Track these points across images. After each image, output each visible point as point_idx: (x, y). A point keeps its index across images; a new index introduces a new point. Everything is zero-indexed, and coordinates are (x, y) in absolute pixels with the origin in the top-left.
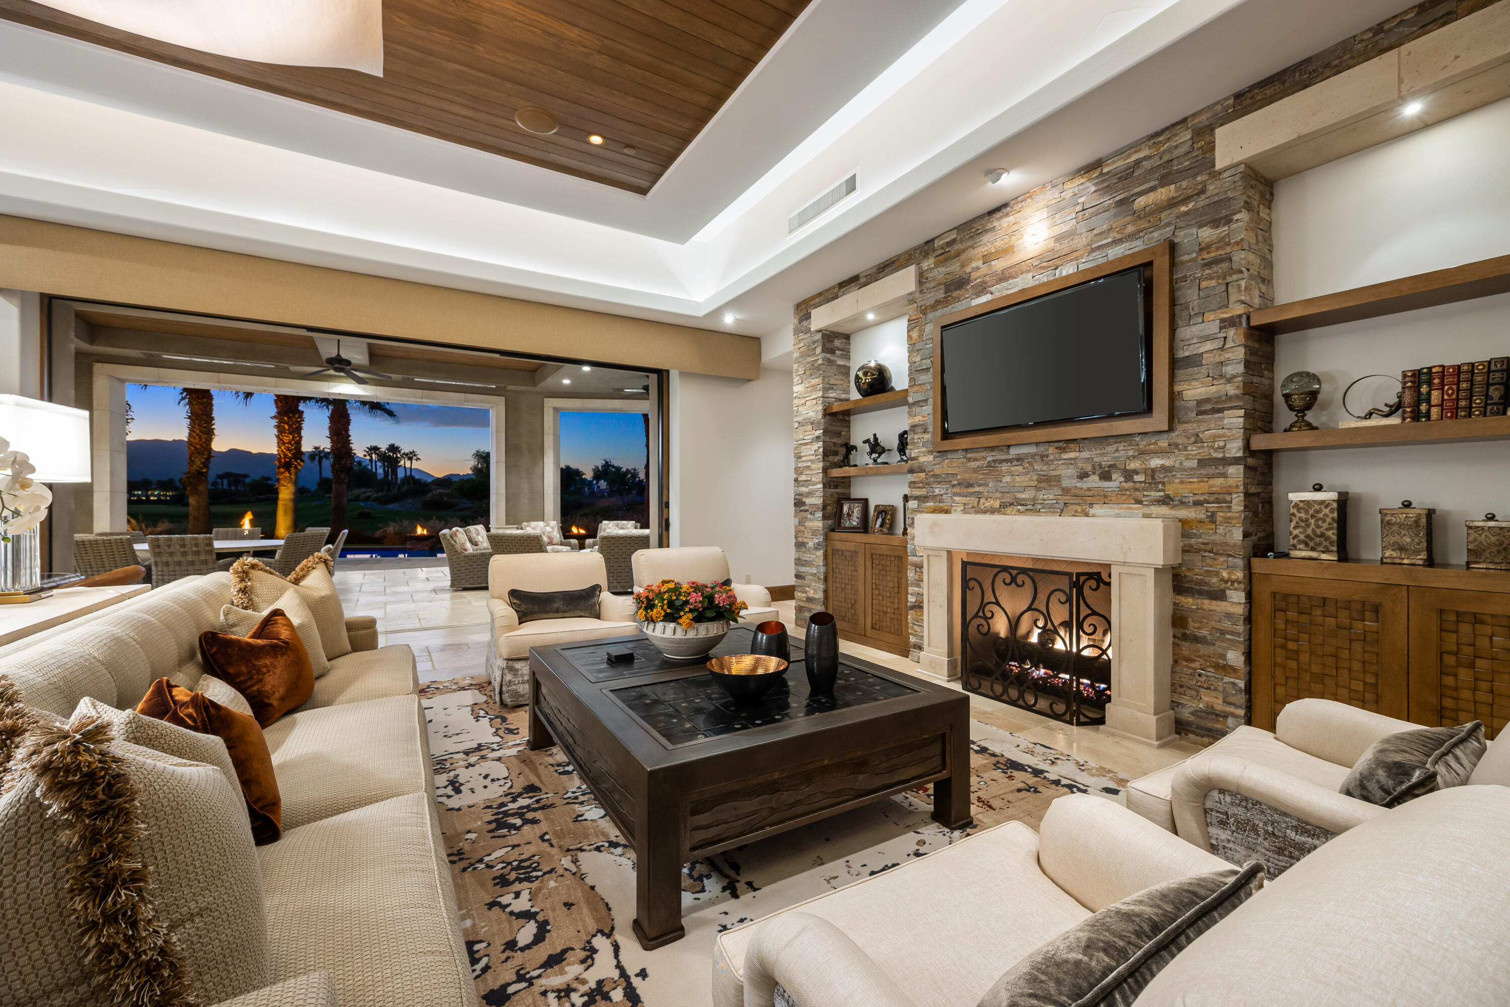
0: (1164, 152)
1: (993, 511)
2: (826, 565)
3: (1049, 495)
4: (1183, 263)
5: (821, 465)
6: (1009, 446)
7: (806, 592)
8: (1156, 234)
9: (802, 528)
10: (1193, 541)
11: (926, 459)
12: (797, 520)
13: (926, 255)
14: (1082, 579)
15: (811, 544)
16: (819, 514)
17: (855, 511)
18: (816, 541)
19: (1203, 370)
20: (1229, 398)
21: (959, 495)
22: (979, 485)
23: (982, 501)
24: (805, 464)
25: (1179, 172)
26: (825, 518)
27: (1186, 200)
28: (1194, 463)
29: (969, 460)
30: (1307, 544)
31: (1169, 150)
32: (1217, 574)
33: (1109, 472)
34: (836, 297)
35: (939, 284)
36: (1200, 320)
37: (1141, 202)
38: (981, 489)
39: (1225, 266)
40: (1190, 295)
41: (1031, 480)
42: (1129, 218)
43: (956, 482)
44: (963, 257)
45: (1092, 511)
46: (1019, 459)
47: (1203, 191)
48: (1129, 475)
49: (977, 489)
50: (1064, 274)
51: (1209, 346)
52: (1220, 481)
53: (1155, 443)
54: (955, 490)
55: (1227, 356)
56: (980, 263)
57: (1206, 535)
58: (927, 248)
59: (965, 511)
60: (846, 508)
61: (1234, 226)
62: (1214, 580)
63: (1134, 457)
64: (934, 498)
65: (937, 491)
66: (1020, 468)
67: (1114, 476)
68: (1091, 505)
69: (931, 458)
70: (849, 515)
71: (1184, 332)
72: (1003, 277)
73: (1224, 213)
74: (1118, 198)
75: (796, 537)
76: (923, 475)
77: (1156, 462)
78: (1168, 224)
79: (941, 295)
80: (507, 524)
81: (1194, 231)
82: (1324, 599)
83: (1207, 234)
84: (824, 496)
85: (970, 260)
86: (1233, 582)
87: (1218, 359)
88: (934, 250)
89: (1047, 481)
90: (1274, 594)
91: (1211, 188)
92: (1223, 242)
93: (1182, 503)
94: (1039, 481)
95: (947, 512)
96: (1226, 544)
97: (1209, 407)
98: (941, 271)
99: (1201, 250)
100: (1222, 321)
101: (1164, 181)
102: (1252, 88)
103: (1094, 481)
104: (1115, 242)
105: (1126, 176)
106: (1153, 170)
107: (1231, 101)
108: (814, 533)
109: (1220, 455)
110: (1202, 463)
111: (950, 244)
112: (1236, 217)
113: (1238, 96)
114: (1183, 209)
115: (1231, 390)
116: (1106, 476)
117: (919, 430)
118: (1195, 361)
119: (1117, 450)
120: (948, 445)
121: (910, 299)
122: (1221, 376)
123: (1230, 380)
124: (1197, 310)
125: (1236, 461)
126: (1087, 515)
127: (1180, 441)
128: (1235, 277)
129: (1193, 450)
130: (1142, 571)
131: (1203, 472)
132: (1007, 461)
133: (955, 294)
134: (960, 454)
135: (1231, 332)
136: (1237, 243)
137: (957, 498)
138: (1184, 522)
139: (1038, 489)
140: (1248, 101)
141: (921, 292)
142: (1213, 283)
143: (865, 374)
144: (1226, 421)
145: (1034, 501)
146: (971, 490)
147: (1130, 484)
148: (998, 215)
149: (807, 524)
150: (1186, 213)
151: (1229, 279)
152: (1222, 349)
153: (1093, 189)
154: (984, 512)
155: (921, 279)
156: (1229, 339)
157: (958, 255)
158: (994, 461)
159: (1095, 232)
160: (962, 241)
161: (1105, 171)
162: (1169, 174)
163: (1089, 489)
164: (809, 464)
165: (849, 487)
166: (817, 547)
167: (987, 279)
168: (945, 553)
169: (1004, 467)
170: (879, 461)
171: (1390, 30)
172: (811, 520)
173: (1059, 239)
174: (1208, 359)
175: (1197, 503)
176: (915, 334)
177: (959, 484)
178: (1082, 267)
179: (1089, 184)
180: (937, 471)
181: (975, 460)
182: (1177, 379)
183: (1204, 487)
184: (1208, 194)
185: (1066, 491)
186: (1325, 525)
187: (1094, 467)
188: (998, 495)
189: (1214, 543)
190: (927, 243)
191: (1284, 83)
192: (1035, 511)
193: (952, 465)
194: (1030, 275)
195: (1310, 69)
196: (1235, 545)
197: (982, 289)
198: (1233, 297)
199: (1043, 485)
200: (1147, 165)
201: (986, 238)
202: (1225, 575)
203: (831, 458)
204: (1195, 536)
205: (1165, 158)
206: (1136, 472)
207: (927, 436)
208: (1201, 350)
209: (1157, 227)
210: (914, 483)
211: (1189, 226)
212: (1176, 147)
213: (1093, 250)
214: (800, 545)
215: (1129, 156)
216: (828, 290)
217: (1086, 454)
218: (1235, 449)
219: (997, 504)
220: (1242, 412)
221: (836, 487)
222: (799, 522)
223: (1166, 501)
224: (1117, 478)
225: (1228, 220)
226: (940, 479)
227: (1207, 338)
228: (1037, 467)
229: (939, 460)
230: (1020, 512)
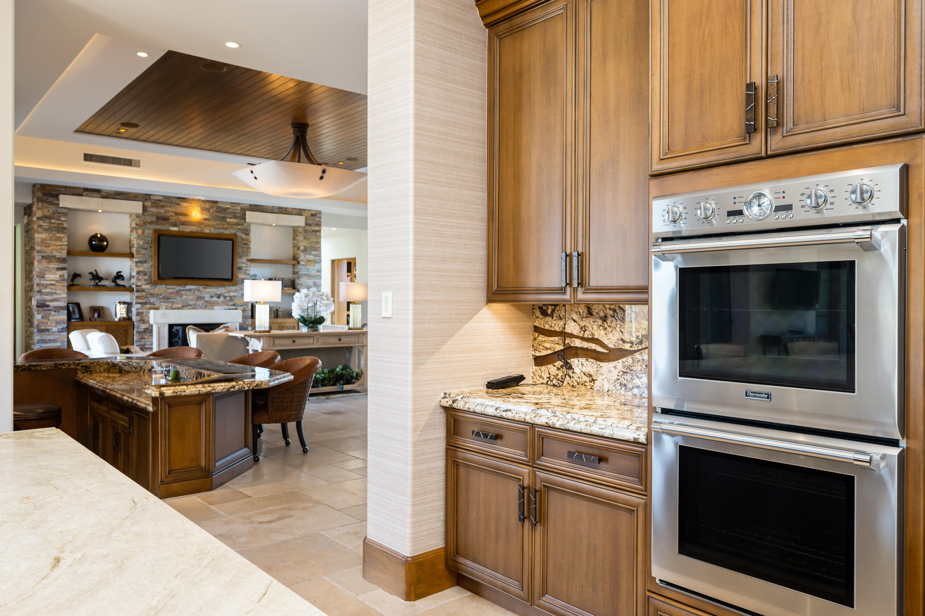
0: (233, 209)
1: (178, 308)
3: (200, 303)
4: (239, 241)
6: (185, 285)
8: (232, 231)
9: (44, 320)
11: (146, 287)
13: (146, 200)
15: (55, 330)
16: (63, 312)
18: (60, 327)
19: (243, 271)
21: (163, 302)
23: (174, 305)
24: (49, 282)
25: (237, 216)
27: (239, 225)
28: (241, 295)
29: (168, 289)
31: (236, 210)
34: (79, 195)
35: (153, 215)
36: (242, 258)
37: (228, 220)
38: (174, 300)
39: (247, 246)
40: (240, 251)
41: (194, 297)
43: (161, 297)
44: (166, 209)
45: (214, 308)
46: (189, 290)
47: (243, 225)
48: (225, 297)
49: (172, 300)
51: (244, 265)
53: (232, 289)
54: (161, 300)
56: (174, 214)
59: (166, 309)
61: (249, 237)
63: (226, 292)
64: (150, 303)
65: (152, 300)
66: (190, 293)
68: (214, 306)
69: (148, 286)
70: (74, 312)
71: (239, 260)
72: (184, 223)
73: (247, 232)
74: (223, 216)
76: (144, 293)
77: (232, 294)
78: (235, 230)
79: (154, 219)
81: (241, 234)
83: (243, 236)
84: (67, 301)
85: (169, 211)
87: (246, 269)
88: (150, 199)
89: (200, 298)
91: (245, 224)
92: (247, 240)
93: (238, 306)
94: (197, 298)
95: (157, 309)
98: (154, 210)
99: (242, 240)
100: (247, 259)
101: (235, 217)
102: (254, 206)
103: (215, 299)
104: (221, 228)
105: (225, 210)
106: (231, 213)
108: (58, 323)
111: (160, 200)
113: (250, 206)
114: (239, 227)
115: (248, 277)
116: (219, 297)
117: (141, 274)
118: (241, 268)
119: (222, 290)
120: (161, 282)
121: (138, 216)
122: (247, 273)
124: (241, 255)
126: (212, 309)
128: (249, 249)
129: (241, 292)
132: (185, 290)
133: (162, 222)
134: (165, 286)
135: (249, 263)
136: (250, 241)
137: (162, 304)
139: (196, 300)
141: (143, 214)
142: (245, 249)
145: (195, 305)
146: (169, 300)
147: (225, 300)
148: (182, 200)
149: (51, 318)
150: (239, 229)
152: (246, 266)
153: (215, 209)
154: (175, 309)
155: (144, 208)
157: (163, 207)
158: (180, 290)
159: (216, 222)
160: (165, 202)
161: (219, 205)
163: (214, 301)
164: (54, 282)
166: (62, 330)
167: (177, 222)
168: (167, 325)
169: (184, 292)
170: (99, 284)
171: (275, 209)
172: (54, 315)
173: (205, 219)
174: (244, 268)
175: (241, 306)
176: (140, 232)
177: (163, 298)
178: (212, 232)
179: (214, 207)
180: (152, 292)
181: (171, 289)
182: (237, 272)
185: (206, 302)
187: (215, 294)
188: (181, 302)
189: (245, 316)
190: (146, 194)
191: (258, 208)
192: (195, 308)
193: (160, 290)
194: (195, 227)
196: (249, 316)
197: (175, 225)
199: (199, 299)
200: (230, 210)
201: (176, 206)
206: (227, 297)
207: (146, 277)
208: (242, 266)
209: (232, 229)
210: (139, 297)
211: (240, 232)
213: (215, 228)
215: (225, 205)
216: (73, 187)
217: (212, 290)
219: (181, 306)
222: (43, 317)
224: (222, 298)
226: (152, 295)
227: (244, 263)
228: (196, 293)
229: (153, 288)
230: (190, 309)
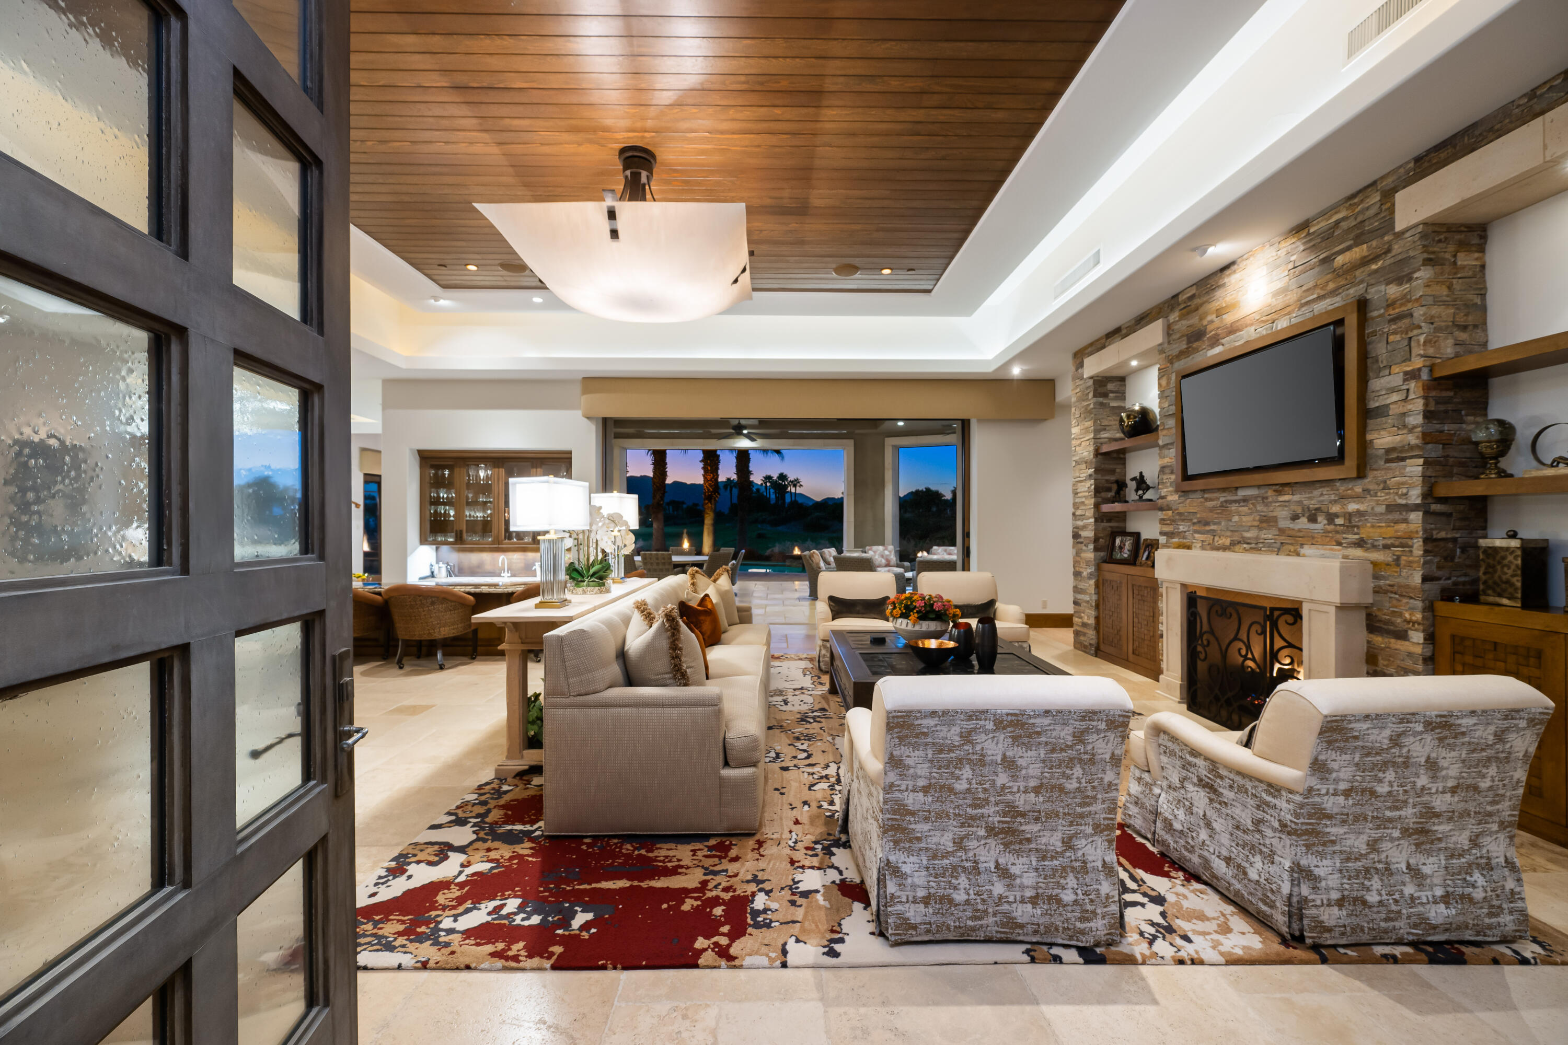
0: (1359, 213)
1: (1224, 548)
2: (1097, 593)
3: (1268, 535)
4: (1373, 318)
5: (1093, 501)
6: (1237, 488)
7: (1081, 618)
8: (1352, 291)
9: (1078, 559)
10: (1382, 582)
11: (1173, 498)
12: (1075, 551)
13: (1172, 309)
14: (1276, 613)
15: (1085, 574)
16: (1091, 546)
17: (1127, 544)
18: (1089, 571)
19: (1390, 421)
20: (1411, 448)
21: (1199, 532)
22: (1215, 524)
23: (1216, 538)
24: (1081, 500)
25: (1370, 232)
26: (1096, 549)
27: (1375, 259)
28: (1381, 509)
29: (1207, 500)
30: (1494, 591)
31: (1362, 212)
32: (1401, 615)
33: (1315, 515)
34: (1103, 347)
35: (1183, 336)
36: (1387, 372)
37: (1340, 260)
38: (1215, 527)
39: (1406, 321)
40: (1380, 350)
41: (1254, 520)
42: (1330, 276)
43: (1195, 521)
44: (1201, 311)
45: (1302, 551)
46: (1245, 500)
47: (1389, 251)
48: (1331, 518)
49: (1213, 527)
50: (1279, 328)
51: (1395, 397)
52: (1403, 526)
53: (1352, 489)
54: (1196, 527)
55: (1410, 407)
56: (1214, 317)
57: (1392, 578)
58: (1173, 302)
59: (1203, 548)
60: (1118, 541)
61: (1414, 283)
62: (1399, 620)
63: (1335, 501)
64: (1179, 534)
65: (1181, 528)
66: (1245, 509)
67: (1320, 519)
68: (1302, 545)
69: (1177, 497)
70: (1121, 548)
71: (1376, 384)
72: (1232, 330)
73: (1407, 271)
74: (1321, 257)
75: (1074, 567)
76: (1170, 513)
77: (1352, 507)
78: (1362, 282)
79: (1184, 346)
80: (855, 547)
81: (1383, 287)
82: (1495, 644)
83: (1393, 291)
84: (1095, 530)
85: (1206, 314)
86: (1414, 623)
87: (1402, 410)
88: (1179, 304)
89: (1267, 521)
90: (1453, 637)
91: (1396, 248)
92: (1405, 298)
93: (1374, 547)
94: (1261, 521)
95: (1189, 547)
96: (1407, 586)
97: (1394, 455)
98: (1184, 324)
99: (1388, 306)
100: (1406, 373)
101: (1358, 241)
102: (1429, 152)
103: (1303, 523)
104: (1320, 298)
105: (1328, 236)
106: (1350, 229)
107: (1412, 165)
108: (1088, 563)
109: (1404, 502)
110: (1391, 508)
111: (1192, 297)
112: (1415, 275)
113: (1418, 160)
114: (1374, 267)
115: (1413, 439)
116: (1313, 519)
117: (1167, 471)
118: (1382, 411)
119: (1322, 495)
120: (1188, 485)
121: (1161, 349)
122: (1405, 426)
123: (1411, 430)
124: (1385, 363)
125: (1416, 508)
126: (1298, 555)
127: (1371, 487)
128: (1415, 332)
129: (1382, 496)
130: (1325, 608)
131: (1390, 517)
132: (1235, 501)
133: (1195, 345)
134: (1198, 495)
135: (1412, 385)
136: (1417, 300)
137: (1196, 535)
138: (1375, 564)
139: (1260, 529)
140: (1426, 164)
141: (1169, 343)
142: (1398, 337)
143: (1128, 417)
144: (1408, 469)
145: (1257, 540)
146: (1207, 528)
147: (1331, 527)
148: (1227, 272)
149: (1082, 555)
150: (1376, 271)
151: (1410, 334)
152: (1405, 400)
153: (1302, 248)
154: (1218, 549)
155: (1169, 331)
156: (1411, 391)
157: (1197, 309)
158: (1226, 501)
159: (1304, 288)
160: (1200, 296)
161: (1312, 230)
162: (1362, 234)
163: (1300, 530)
164: (1083, 500)
165: (1125, 520)
166: (1090, 576)
167: (1219, 331)
168: (1179, 586)
169: (1234, 507)
170: (1145, 497)
171: (1542, 95)
172: (1085, 551)
174: (1394, 410)
175: (1386, 547)
176: (1164, 382)
177: (1199, 522)
178: (1294, 321)
179: (1299, 243)
180: (1181, 510)
181: (1211, 500)
182: (1369, 428)
183: (1390, 532)
184: (1393, 253)
185: (1282, 531)
186: (1510, 572)
187: (1303, 510)
188: (1229, 534)
189: (1400, 586)
190: (1173, 297)
191: (1455, 147)
192: (1256, 550)
193: (1192, 505)
194: (1253, 328)
195: (1477, 133)
196: (1415, 588)
197: (1215, 341)
198: (1415, 351)
199: (1264, 525)
200: (1344, 225)
201: (1219, 293)
202: (1407, 616)
203: (1104, 495)
204: (1384, 578)
205: (1359, 219)
206: (1337, 515)
207: (1172, 477)
208: (1388, 401)
209: (1353, 284)
210: (1165, 519)
211: (1378, 283)
212: (1368, 208)
213: (1302, 305)
214: (1077, 574)
215: (1331, 216)
216: (1097, 340)
217: (1296, 498)
218: (1415, 496)
219: (1227, 542)
220: (1421, 461)
221: (1109, 521)
222: (1077, 553)
223: (1360, 544)
224: (1322, 521)
225: (1409, 279)
226: (1183, 517)
227: (1393, 390)
228: (1259, 508)
229: (1182, 499)
230: (1245, 550)
